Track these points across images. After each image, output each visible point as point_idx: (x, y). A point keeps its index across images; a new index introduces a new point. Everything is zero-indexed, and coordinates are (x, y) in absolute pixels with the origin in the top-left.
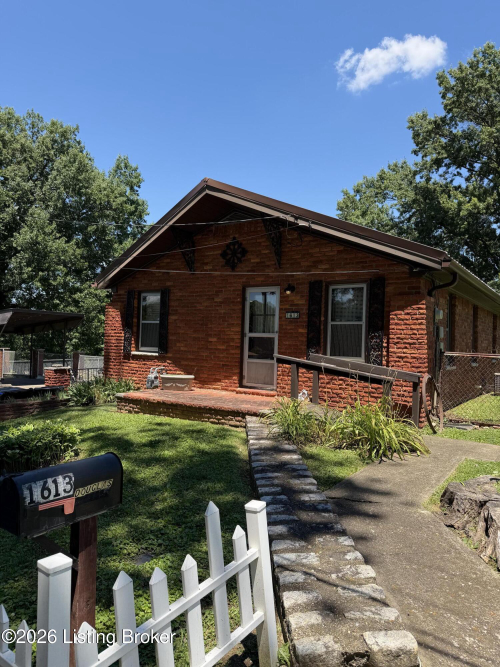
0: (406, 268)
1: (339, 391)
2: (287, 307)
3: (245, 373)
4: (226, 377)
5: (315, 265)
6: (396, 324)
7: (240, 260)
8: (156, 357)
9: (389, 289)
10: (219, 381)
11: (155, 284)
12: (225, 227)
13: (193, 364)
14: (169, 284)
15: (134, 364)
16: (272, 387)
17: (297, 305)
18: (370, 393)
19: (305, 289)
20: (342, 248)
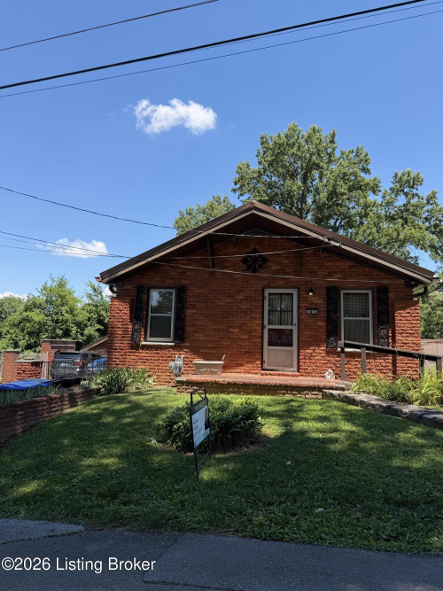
0: (402, 282)
1: (356, 370)
2: (307, 305)
3: (265, 358)
4: (249, 362)
5: (330, 274)
6: (400, 320)
7: (260, 266)
8: (171, 347)
9: (391, 295)
10: (242, 365)
11: (168, 282)
12: (246, 239)
13: (215, 351)
14: (185, 282)
15: (143, 354)
16: (292, 369)
17: (316, 304)
18: (380, 370)
19: (323, 292)
20: (352, 264)
